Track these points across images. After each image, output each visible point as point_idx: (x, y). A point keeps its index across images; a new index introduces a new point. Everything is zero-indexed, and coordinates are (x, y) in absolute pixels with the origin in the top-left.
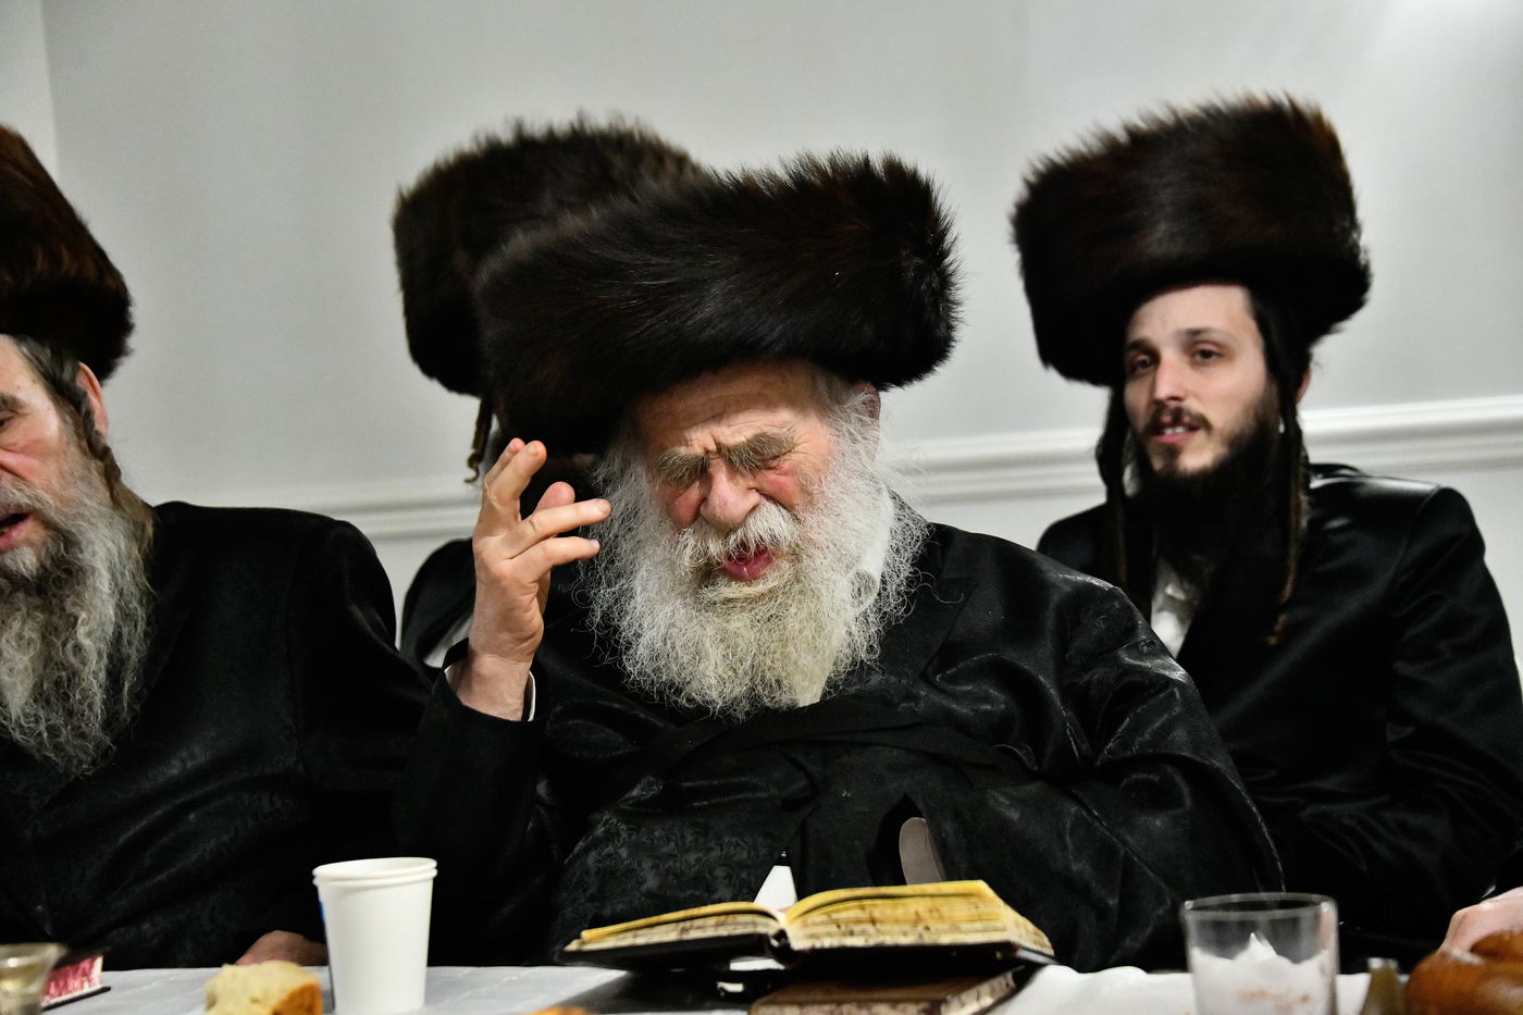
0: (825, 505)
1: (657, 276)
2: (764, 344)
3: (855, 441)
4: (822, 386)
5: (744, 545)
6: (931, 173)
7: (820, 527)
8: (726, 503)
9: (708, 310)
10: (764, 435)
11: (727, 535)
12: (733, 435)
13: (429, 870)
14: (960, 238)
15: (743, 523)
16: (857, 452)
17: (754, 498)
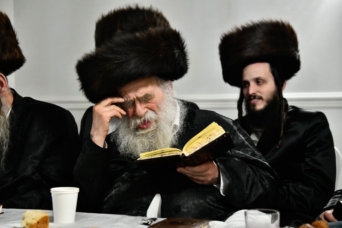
0: (163, 110)
1: (119, 60)
2: (145, 73)
3: (168, 94)
4: (159, 81)
5: (145, 121)
6: (179, 30)
7: (162, 115)
8: (140, 111)
9: (131, 66)
10: (147, 94)
11: (141, 118)
12: (140, 95)
13: (77, 191)
14: (187, 44)
15: (144, 115)
16: (168, 97)
17: (146, 109)
